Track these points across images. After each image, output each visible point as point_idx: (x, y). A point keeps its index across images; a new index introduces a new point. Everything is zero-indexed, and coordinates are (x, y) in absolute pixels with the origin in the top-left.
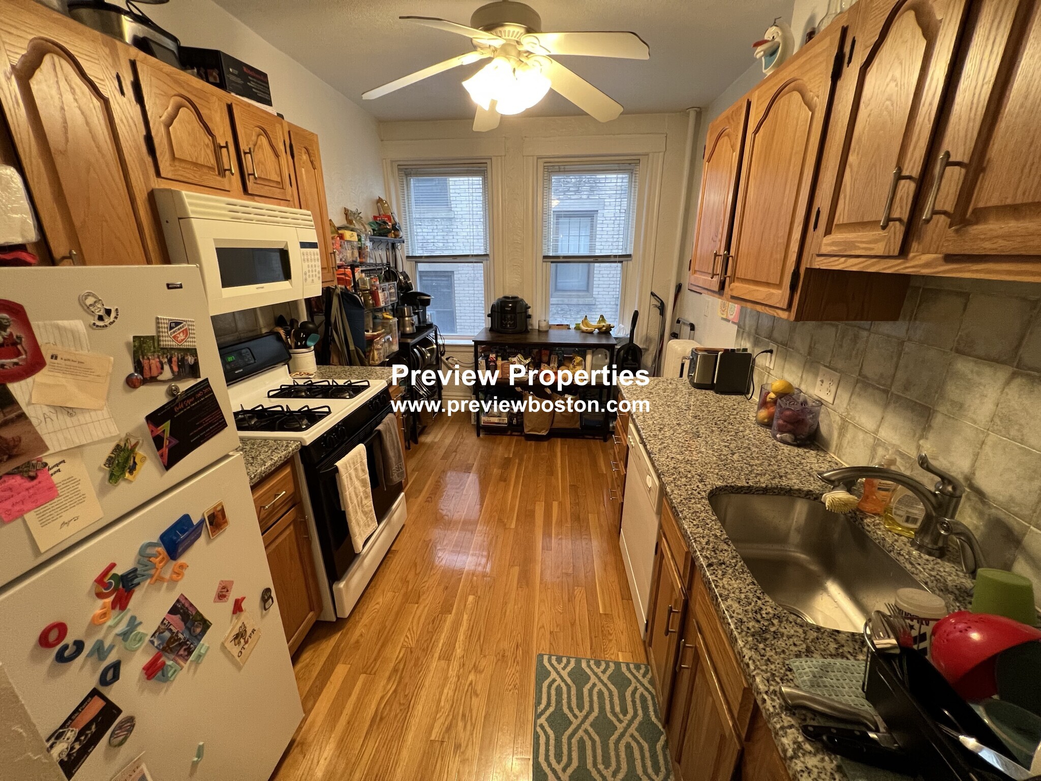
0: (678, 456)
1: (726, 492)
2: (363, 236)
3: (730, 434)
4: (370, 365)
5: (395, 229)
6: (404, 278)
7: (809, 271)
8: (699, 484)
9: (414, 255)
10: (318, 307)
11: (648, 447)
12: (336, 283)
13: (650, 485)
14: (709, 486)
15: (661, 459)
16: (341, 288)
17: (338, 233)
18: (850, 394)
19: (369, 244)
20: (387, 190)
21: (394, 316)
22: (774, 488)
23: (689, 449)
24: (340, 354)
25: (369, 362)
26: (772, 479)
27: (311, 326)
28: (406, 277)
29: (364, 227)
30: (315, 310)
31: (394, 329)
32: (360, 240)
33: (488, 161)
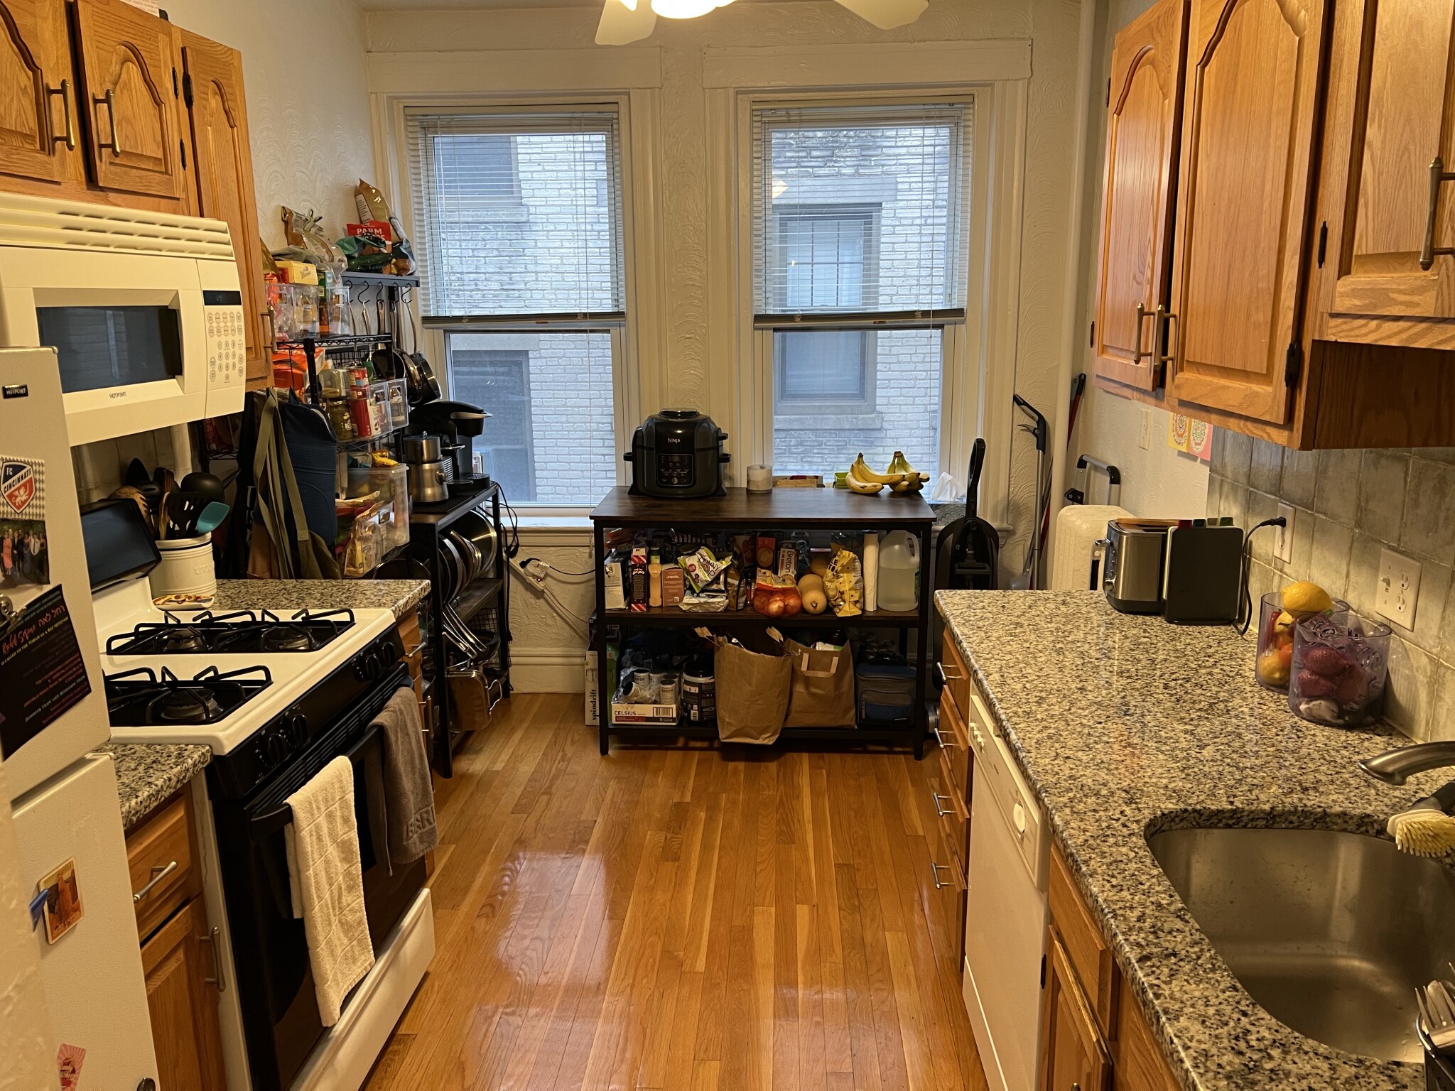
0: (1080, 753)
1: (1184, 824)
2: (330, 273)
3: (1197, 706)
4: (344, 577)
5: (400, 255)
6: (420, 370)
7: (1319, 345)
8: (1124, 808)
9: (442, 314)
10: (219, 441)
11: (1013, 737)
12: (270, 382)
13: (1021, 824)
14: (1146, 812)
15: (1040, 762)
16: (280, 395)
17: (274, 267)
18: (1441, 606)
19: (341, 291)
20: (379, 164)
21: (399, 460)
22: (1289, 812)
23: (1105, 739)
24: (271, 552)
25: (342, 570)
26: (1285, 794)
27: (208, 483)
28: (424, 366)
29: (329, 251)
30: (214, 446)
31: (399, 490)
32: (322, 282)
33: (623, 100)
